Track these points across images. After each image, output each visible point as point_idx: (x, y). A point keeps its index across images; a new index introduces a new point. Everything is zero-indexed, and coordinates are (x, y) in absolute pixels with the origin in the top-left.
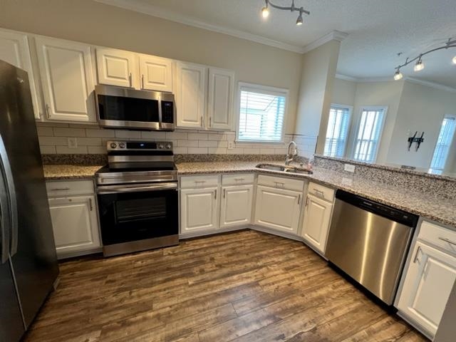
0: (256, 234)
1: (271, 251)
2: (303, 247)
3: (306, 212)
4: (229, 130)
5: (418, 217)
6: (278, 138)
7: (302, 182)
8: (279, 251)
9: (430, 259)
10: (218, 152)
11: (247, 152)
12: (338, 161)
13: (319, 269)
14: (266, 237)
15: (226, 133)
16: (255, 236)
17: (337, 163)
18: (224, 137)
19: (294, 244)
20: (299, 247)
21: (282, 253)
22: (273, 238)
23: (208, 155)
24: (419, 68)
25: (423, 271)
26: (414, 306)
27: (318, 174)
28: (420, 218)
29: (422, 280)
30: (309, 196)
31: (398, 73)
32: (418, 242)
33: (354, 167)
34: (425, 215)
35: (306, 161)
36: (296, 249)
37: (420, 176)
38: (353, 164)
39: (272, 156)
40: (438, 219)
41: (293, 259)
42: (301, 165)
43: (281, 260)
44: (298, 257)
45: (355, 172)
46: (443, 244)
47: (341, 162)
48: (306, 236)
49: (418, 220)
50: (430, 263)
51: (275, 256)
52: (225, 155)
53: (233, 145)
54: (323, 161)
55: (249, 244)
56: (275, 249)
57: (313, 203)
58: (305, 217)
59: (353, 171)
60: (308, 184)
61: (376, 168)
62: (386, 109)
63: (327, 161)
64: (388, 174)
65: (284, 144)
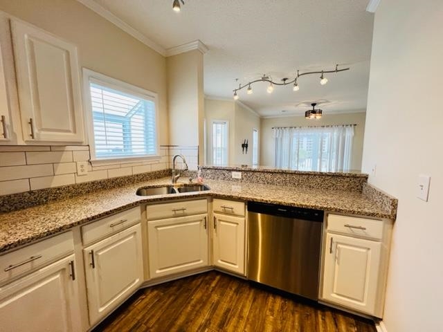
0: (155, 292)
1: (189, 308)
2: (218, 277)
3: (215, 234)
4: (79, 144)
5: (323, 212)
6: (153, 151)
7: (206, 201)
8: (199, 302)
9: (339, 245)
10: (56, 183)
11: (113, 174)
12: (224, 170)
13: (247, 298)
14: (173, 289)
15: (68, 148)
16: (155, 297)
17: (224, 172)
18: (66, 156)
19: (207, 278)
20: (214, 279)
21: (203, 303)
22: (181, 286)
23: (31, 192)
24: (250, 92)
25: (336, 257)
26: (335, 291)
27: (215, 187)
28: (325, 213)
29: (337, 265)
30: (216, 215)
31: (235, 94)
32: (328, 234)
33: (240, 173)
34: (331, 209)
35: (193, 174)
36: (213, 285)
37: (292, 174)
38: (239, 171)
39: (149, 174)
40: (340, 210)
41: (218, 302)
42: (191, 180)
43: (207, 316)
44: (222, 295)
45: (243, 179)
46: (346, 230)
47: (227, 170)
48: (220, 263)
49: (323, 214)
50: (339, 249)
51: (198, 313)
52: (73, 186)
53: (87, 167)
54: (208, 171)
55: (154, 320)
56: (193, 302)
57: (222, 223)
58: (214, 241)
59: (240, 177)
60: (212, 201)
61: (259, 172)
62: (227, 123)
63: (213, 171)
64: (269, 176)
65: (160, 157)
